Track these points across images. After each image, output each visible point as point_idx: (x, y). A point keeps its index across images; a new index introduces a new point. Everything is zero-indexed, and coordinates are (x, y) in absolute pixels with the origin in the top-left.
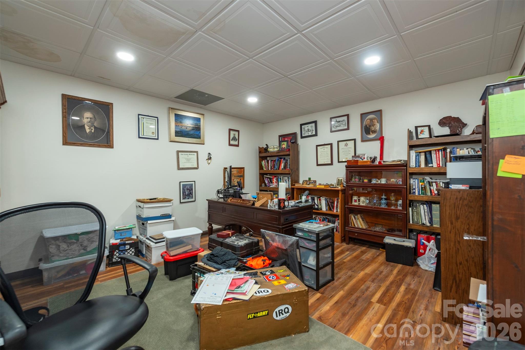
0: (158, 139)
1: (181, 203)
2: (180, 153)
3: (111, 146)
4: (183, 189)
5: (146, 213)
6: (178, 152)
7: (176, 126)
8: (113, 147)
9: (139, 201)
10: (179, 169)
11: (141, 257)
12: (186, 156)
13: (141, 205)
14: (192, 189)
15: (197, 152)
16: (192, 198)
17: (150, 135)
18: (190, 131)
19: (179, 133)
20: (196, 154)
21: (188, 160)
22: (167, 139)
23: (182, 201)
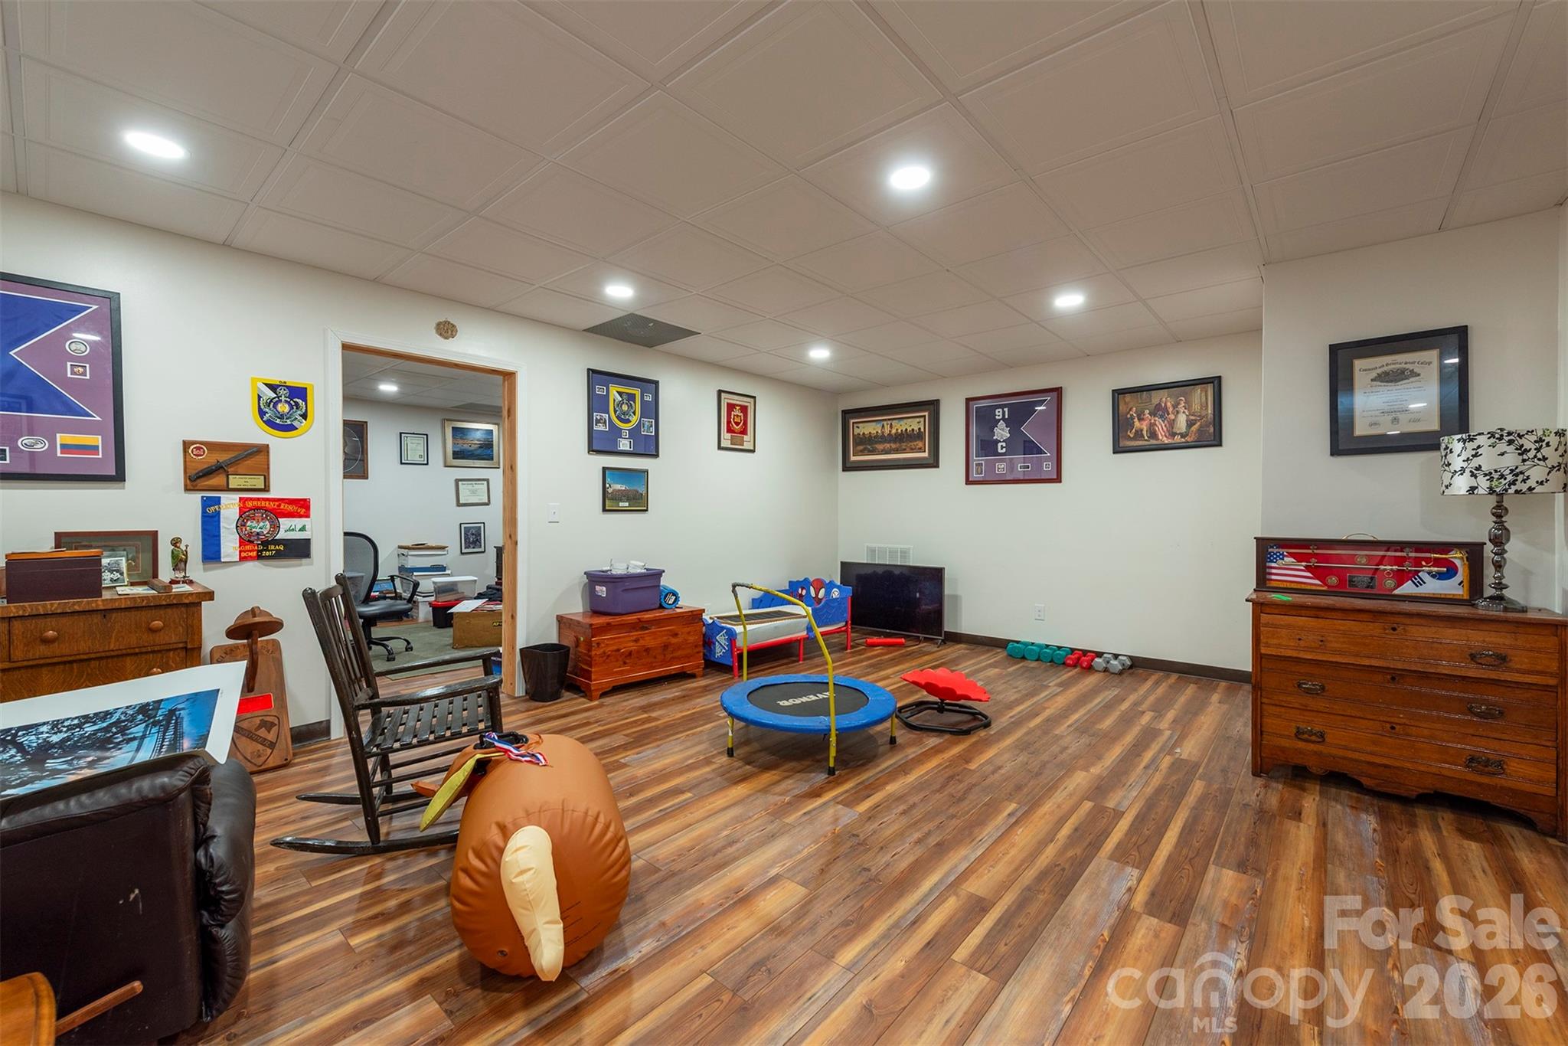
0: (427, 464)
1: (462, 553)
2: (460, 483)
3: (365, 476)
4: (465, 533)
5: (412, 562)
6: (457, 481)
7: (454, 444)
8: (367, 478)
9: (400, 547)
10: (459, 504)
11: (405, 619)
12: (470, 487)
13: (405, 552)
14: (480, 535)
15: (488, 480)
16: (480, 547)
17: (418, 460)
18: (476, 450)
19: (457, 455)
20: (485, 482)
21: (474, 492)
22: (441, 463)
23: (464, 551)
